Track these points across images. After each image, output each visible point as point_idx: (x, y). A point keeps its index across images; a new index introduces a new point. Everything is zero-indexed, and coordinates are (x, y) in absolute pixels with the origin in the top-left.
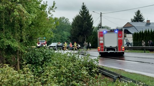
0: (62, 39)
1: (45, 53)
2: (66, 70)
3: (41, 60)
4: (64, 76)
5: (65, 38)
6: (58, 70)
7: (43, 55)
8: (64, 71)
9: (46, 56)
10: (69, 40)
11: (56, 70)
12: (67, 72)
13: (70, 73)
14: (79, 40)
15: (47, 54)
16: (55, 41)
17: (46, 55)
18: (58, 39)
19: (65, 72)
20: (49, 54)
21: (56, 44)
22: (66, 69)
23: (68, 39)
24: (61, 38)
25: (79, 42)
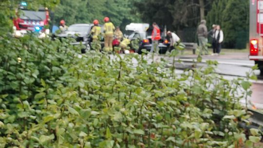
0: (109, 11)
1: (42, 54)
2: (123, 114)
3: (28, 80)
4: (114, 135)
5: (122, 9)
6: (94, 113)
7: (37, 63)
8: (116, 117)
9: (46, 67)
10: (137, 14)
11: (86, 114)
12: (127, 123)
13: (137, 128)
14: (176, 17)
15: (50, 58)
16: (80, 19)
17: (49, 65)
18: (92, 11)
19: (120, 124)
20: (60, 60)
21: (88, 28)
22: (123, 110)
23: (132, 13)
24: (105, 9)
25: (175, 23)
